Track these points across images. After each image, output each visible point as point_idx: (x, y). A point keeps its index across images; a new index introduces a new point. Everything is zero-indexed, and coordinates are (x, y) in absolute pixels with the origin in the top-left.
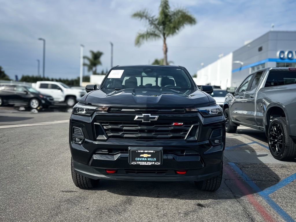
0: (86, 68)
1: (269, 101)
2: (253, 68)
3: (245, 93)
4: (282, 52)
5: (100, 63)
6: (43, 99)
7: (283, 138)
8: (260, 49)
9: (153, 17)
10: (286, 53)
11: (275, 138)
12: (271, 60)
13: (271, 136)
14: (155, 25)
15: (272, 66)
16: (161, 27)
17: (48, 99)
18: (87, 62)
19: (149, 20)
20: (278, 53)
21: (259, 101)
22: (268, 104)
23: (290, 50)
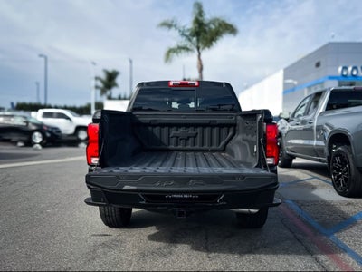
0: (99, 91)
1: (331, 127)
2: (309, 88)
3: (301, 118)
4: (345, 68)
5: (115, 85)
6: (48, 131)
7: (348, 170)
8: (318, 65)
9: (184, 27)
10: (350, 69)
11: (339, 170)
12: (331, 78)
13: (335, 168)
14: (186, 36)
15: (333, 85)
16: (195, 39)
17: (54, 131)
18: (100, 84)
19: (180, 31)
20: (340, 69)
21: (319, 128)
22: (330, 131)
23: (355, 65)
